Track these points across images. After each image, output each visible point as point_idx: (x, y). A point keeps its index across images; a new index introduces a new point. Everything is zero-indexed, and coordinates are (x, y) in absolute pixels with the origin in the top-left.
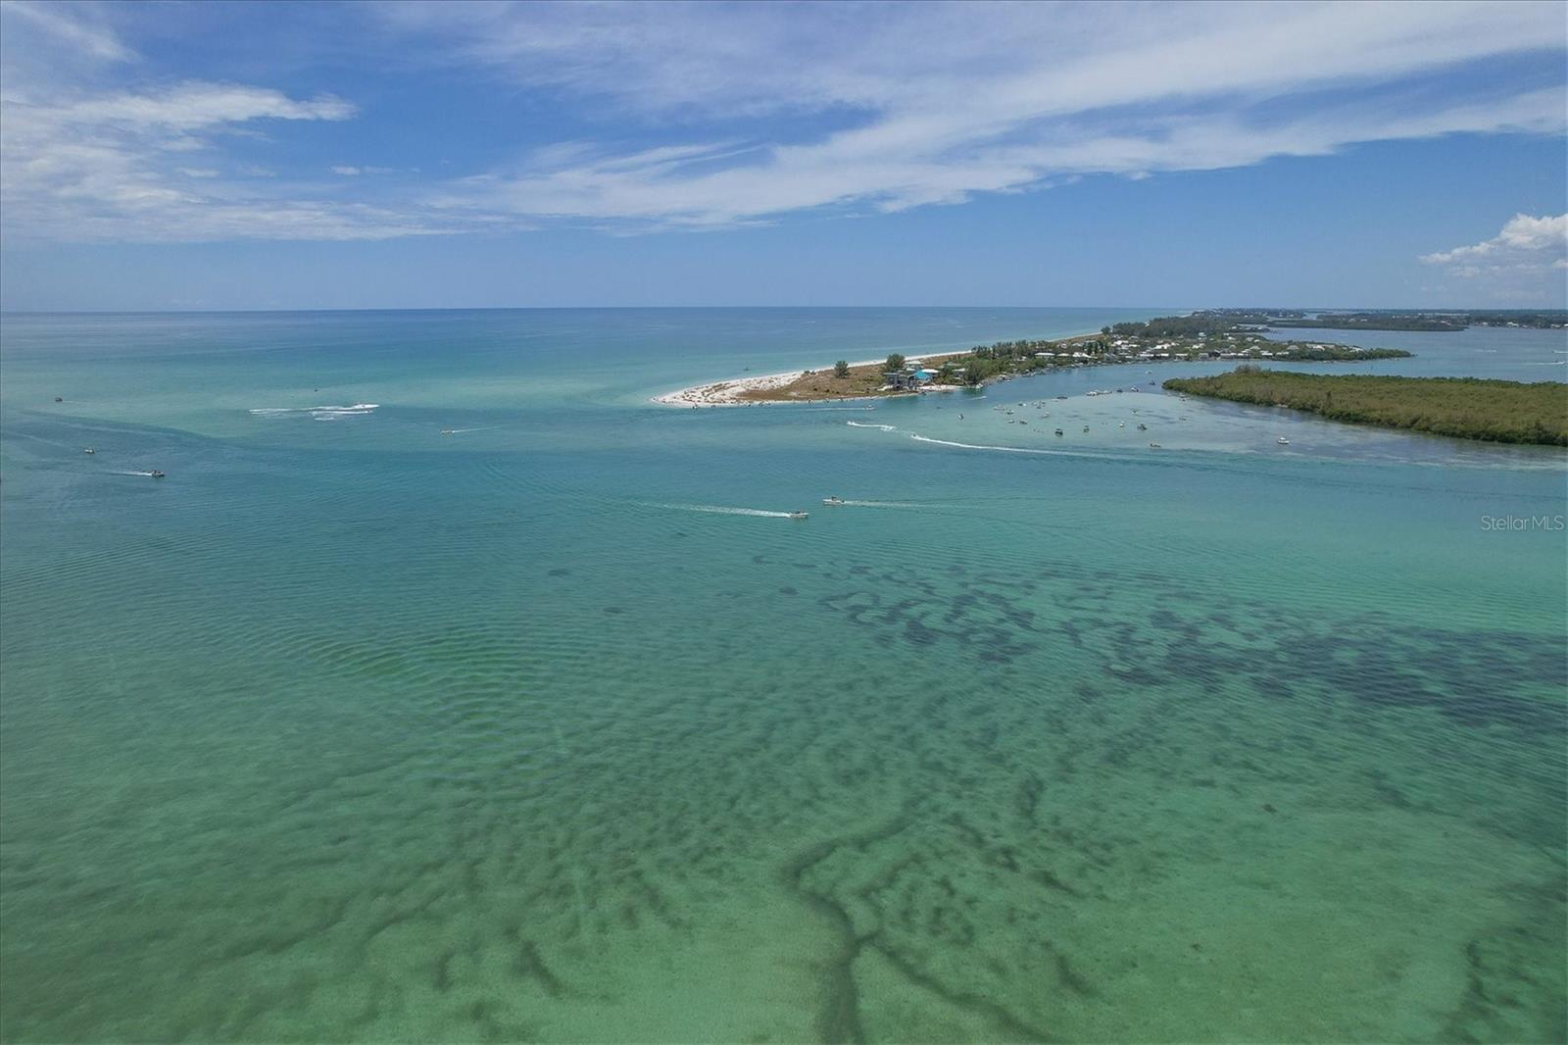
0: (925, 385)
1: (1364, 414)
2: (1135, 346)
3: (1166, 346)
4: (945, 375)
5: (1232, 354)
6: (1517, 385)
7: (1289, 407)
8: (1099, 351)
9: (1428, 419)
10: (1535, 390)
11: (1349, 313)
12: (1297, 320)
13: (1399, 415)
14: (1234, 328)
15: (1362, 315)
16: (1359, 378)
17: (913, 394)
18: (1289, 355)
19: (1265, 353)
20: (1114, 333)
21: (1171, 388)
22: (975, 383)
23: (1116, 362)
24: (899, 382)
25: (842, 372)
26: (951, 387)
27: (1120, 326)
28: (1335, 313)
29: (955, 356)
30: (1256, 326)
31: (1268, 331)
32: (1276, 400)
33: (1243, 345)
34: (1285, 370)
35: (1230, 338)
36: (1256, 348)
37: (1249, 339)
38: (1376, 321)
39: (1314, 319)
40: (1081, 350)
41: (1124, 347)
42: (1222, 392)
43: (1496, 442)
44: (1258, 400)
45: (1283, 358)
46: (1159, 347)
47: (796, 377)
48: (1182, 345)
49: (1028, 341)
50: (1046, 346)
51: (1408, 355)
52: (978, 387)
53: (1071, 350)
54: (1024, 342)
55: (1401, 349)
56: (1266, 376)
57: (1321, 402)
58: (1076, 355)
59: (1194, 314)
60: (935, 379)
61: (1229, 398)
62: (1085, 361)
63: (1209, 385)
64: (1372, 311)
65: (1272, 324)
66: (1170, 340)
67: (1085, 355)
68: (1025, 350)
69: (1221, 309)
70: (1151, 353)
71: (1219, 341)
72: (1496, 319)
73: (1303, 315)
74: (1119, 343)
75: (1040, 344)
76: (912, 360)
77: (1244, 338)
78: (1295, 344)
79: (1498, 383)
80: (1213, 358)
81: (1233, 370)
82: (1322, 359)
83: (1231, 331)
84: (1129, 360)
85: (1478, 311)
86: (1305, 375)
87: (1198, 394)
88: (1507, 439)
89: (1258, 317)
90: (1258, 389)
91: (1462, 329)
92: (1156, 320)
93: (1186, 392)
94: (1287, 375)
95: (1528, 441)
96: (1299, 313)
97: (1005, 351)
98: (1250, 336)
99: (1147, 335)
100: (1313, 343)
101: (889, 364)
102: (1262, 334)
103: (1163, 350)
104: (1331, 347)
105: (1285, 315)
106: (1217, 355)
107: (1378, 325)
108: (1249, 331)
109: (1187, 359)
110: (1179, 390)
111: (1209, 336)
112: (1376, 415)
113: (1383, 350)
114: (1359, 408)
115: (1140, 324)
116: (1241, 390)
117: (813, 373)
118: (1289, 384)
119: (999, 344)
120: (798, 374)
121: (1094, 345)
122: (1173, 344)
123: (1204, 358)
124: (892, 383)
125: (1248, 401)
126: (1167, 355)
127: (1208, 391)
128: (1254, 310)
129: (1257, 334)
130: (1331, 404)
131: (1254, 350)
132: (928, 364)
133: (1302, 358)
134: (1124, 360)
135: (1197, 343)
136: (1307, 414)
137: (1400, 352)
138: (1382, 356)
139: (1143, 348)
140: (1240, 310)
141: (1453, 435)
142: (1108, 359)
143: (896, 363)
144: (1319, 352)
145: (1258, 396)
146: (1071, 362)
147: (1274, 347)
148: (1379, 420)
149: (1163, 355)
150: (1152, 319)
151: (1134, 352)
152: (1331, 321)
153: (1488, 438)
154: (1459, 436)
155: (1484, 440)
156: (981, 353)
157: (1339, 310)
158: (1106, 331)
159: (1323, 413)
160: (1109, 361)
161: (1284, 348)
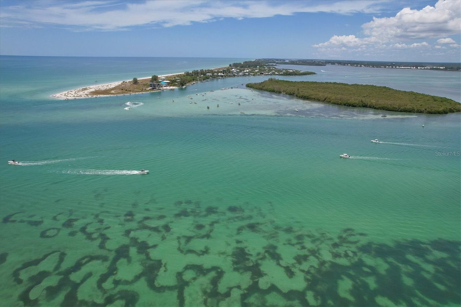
0: (165, 87)
1: (310, 97)
2: (238, 71)
3: (247, 71)
4: (172, 82)
5: (267, 73)
6: (347, 85)
7: (286, 93)
8: (227, 73)
9: (329, 98)
10: (353, 87)
11: (297, 60)
12: (283, 62)
13: (321, 97)
14: (267, 64)
15: (299, 61)
16: (305, 82)
17: (159, 91)
18: (283, 74)
19: (276, 73)
20: (233, 66)
21: (248, 86)
22: (183, 86)
23: (232, 77)
24: (154, 86)
25: (135, 82)
26: (174, 87)
27: (234, 64)
28: (293, 60)
29: (179, 75)
30: (273, 64)
31: (276, 65)
32: (282, 91)
33: (270, 70)
34: (283, 80)
35: (266, 68)
36: (274, 71)
37: (272, 68)
38: (304, 63)
39: (288, 62)
40: (221, 72)
41: (235, 71)
42: (265, 88)
43: (351, 107)
44: (276, 91)
45: (282, 75)
46: (245, 71)
47: (118, 84)
48: (252, 70)
49: (204, 70)
50: (209, 71)
51: (315, 74)
52: (184, 87)
53: (218, 72)
54: (202, 70)
55: (313, 72)
56: (277, 81)
57: (296, 92)
58: (219, 74)
59: (256, 60)
60: (168, 84)
61: (266, 90)
62: (222, 76)
63: (260, 85)
64: (302, 59)
65: (277, 63)
66: (248, 69)
67: (222, 74)
68: (203, 73)
69: (263, 59)
70: (243, 73)
71: (263, 69)
72: (333, 63)
73: (285, 61)
74: (234, 69)
75: (208, 70)
76: (162, 76)
77: (270, 68)
78: (284, 70)
79: (342, 84)
80: (261, 75)
81: (267, 79)
82: (292, 75)
83: (266, 65)
84: (236, 76)
85: (329, 60)
86: (289, 81)
87: (257, 89)
88: (354, 106)
89: (273, 61)
90: (276, 87)
91: (325, 65)
92: (245, 62)
93: (253, 88)
94: (284, 81)
95: (360, 106)
96: (284, 60)
97: (196, 73)
98: (272, 67)
99: (242, 67)
100: (289, 69)
101: (152, 79)
102: (275, 67)
103: (246, 72)
104: (294, 71)
105: (280, 60)
106: (262, 74)
107: (305, 64)
108: (271, 65)
109: (254, 75)
110: (251, 87)
111: (260, 67)
112: (313, 97)
113: (308, 72)
114: (307, 94)
115: (241, 63)
116: (271, 87)
117: (126, 82)
118: (284, 85)
119: (194, 71)
120: (120, 83)
121: (225, 71)
122: (250, 70)
123: (259, 75)
124: (151, 86)
125: (273, 91)
126: (248, 74)
127: (260, 88)
128: (272, 59)
129: (274, 66)
130: (299, 93)
131: (273, 72)
132: (167, 78)
133: (287, 75)
134: (234, 76)
135: (257, 70)
136: (292, 96)
137: (313, 73)
138: (308, 74)
139: (241, 71)
140: (268, 59)
141: (338, 104)
142: (230, 75)
143: (155, 78)
144: (291, 73)
145: (276, 89)
146: (218, 77)
147: (279, 71)
148: (315, 99)
149: (246, 74)
150: (244, 62)
151: (238, 73)
152: (292, 63)
153: (348, 105)
154: (340, 105)
155: (347, 106)
156: (188, 74)
157: (294, 59)
158: (230, 65)
159: (297, 96)
160: (230, 76)
161: (281, 71)
